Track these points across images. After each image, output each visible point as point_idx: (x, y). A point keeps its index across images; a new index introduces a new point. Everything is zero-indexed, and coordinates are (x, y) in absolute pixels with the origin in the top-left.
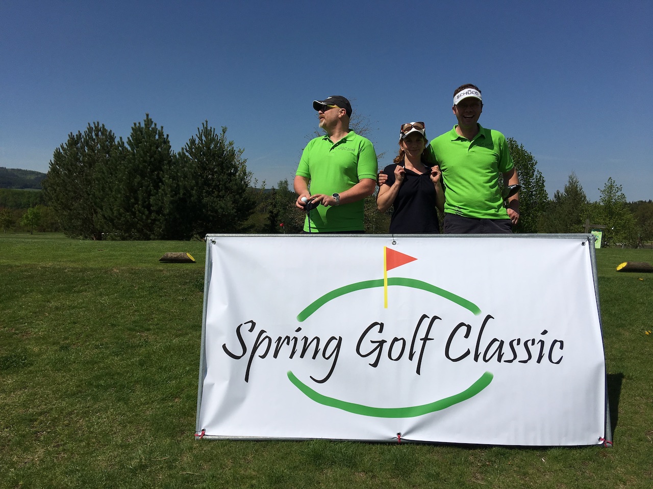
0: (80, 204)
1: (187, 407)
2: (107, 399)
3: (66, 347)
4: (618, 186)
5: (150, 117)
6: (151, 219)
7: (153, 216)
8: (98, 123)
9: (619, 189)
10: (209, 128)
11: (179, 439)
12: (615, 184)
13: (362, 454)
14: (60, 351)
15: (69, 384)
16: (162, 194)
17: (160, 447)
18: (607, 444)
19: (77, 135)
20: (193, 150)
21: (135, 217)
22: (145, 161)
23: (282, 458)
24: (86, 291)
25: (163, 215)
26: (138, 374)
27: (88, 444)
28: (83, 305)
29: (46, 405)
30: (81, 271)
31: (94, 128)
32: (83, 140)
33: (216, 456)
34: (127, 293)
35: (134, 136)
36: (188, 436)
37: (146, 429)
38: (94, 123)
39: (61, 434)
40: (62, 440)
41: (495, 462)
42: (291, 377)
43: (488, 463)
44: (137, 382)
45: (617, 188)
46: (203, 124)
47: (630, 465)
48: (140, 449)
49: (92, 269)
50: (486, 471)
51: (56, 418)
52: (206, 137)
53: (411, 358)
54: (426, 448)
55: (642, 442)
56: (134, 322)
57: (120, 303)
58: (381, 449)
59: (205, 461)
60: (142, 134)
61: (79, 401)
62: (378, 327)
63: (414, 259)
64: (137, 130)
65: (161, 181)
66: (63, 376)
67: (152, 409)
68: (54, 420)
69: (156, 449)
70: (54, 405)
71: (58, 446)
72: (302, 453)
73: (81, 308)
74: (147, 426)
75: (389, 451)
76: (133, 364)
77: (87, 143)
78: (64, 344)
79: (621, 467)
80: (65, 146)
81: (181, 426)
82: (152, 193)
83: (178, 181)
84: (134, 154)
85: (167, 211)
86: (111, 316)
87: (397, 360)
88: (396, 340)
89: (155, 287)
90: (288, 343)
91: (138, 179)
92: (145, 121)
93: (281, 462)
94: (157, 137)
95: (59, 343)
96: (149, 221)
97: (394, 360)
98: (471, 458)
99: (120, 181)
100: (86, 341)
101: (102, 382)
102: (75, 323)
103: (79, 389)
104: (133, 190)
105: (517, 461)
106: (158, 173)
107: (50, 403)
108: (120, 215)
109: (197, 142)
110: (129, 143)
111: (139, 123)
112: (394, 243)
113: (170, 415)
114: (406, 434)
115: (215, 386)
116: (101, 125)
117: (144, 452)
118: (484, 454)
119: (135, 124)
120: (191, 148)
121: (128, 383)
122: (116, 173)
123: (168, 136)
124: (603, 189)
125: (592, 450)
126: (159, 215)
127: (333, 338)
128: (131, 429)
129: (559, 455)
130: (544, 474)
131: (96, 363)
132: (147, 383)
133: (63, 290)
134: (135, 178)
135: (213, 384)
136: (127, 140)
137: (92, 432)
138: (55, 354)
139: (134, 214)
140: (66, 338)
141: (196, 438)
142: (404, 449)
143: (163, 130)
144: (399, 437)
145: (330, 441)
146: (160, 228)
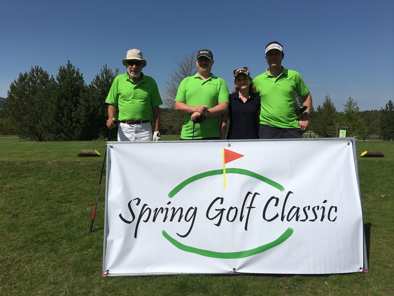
0: (28, 118)
1: (97, 255)
2: (44, 250)
3: (17, 215)
4: (355, 102)
5: (70, 63)
6: (73, 127)
7: (74, 124)
8: (38, 66)
9: (356, 104)
10: (108, 69)
11: (92, 277)
12: (353, 101)
13: (211, 283)
14: (13, 218)
15: (18, 241)
16: (79, 111)
17: (79, 283)
18: (365, 271)
19: (24, 74)
20: (98, 83)
21: (62, 125)
22: (68, 90)
23: (160, 288)
24: (29, 176)
25: (80, 124)
26: (64, 232)
27: (31, 282)
28: (28, 186)
29: (3, 256)
30: (26, 163)
31: (35, 70)
32: (28, 77)
33: (116, 287)
34: (56, 178)
35: (60, 75)
36: (97, 275)
37: (70, 271)
38: (35, 66)
39: (13, 276)
40: (14, 280)
41: (296, 285)
42: (165, 234)
43: (292, 287)
44: (63, 238)
45: (354, 103)
46: (104, 67)
47: (380, 285)
48: (66, 285)
49: (33, 162)
50: (291, 292)
51: (9, 265)
52: (106, 75)
53: (241, 220)
54: (252, 277)
55: (386, 269)
56: (62, 197)
57: (52, 185)
58: (223, 279)
59: (109, 292)
60: (66, 73)
61: (25, 252)
62: (220, 200)
63: (242, 156)
64: (62, 71)
65: (79, 103)
66: (15, 235)
67: (74, 256)
68: (8, 266)
69: (76, 285)
70: (9, 255)
71: (11, 284)
72: (172, 284)
73: (27, 188)
74: (70, 268)
75: (229, 280)
76: (60, 226)
77: (31, 79)
78: (15, 213)
79: (375, 287)
80: (17, 81)
81: (93, 268)
82: (73, 110)
83: (89, 103)
84: (60, 86)
85: (82, 121)
86: (46, 193)
87: (232, 221)
88: (231, 208)
89: (75, 173)
90: (162, 212)
91: (64, 101)
92: (67, 65)
93: (159, 291)
94: (75, 75)
95: (12, 212)
96: (72, 128)
97: (230, 221)
98: (281, 284)
99: (53, 102)
100: (30, 211)
101: (40, 239)
102: (22, 198)
103: (25, 244)
104: (61, 109)
105: (310, 285)
106: (77, 98)
107: (6, 254)
108: (53, 124)
109: (100, 78)
110: (58, 79)
111: (64, 67)
112: (229, 145)
113: (85, 261)
114: (239, 269)
115: (115, 241)
116: (39, 68)
117: (68, 287)
118: (289, 281)
119: (61, 67)
120: (97, 82)
121: (57, 239)
122: (50, 98)
123: (82, 74)
124: (346, 104)
125: (357, 275)
126: (77, 124)
127: (191, 208)
128: (59, 271)
129: (336, 280)
130: (327, 293)
131: (36, 225)
132: (71, 239)
133: (15, 177)
134: (62, 101)
135: (114, 240)
136: (56, 77)
137: (34, 274)
138: (9, 220)
139: (62, 123)
140: (17, 209)
141: (103, 276)
142: (238, 279)
143: (79, 71)
144: (234, 271)
145: (191, 275)
146: (79, 132)
